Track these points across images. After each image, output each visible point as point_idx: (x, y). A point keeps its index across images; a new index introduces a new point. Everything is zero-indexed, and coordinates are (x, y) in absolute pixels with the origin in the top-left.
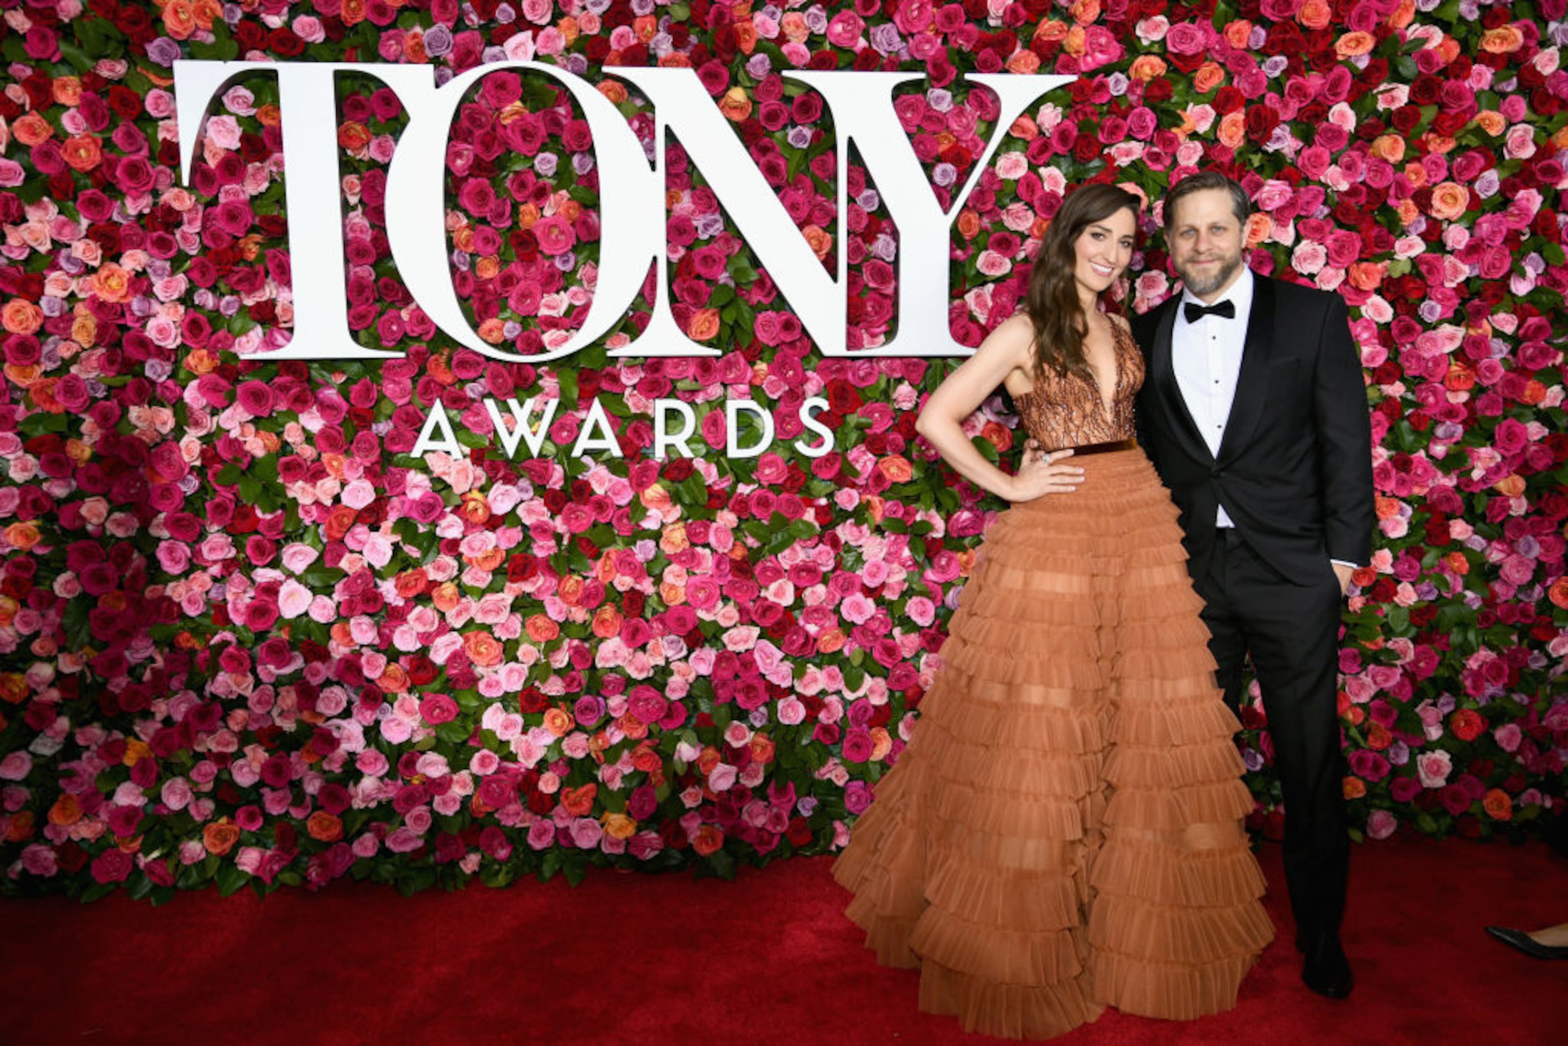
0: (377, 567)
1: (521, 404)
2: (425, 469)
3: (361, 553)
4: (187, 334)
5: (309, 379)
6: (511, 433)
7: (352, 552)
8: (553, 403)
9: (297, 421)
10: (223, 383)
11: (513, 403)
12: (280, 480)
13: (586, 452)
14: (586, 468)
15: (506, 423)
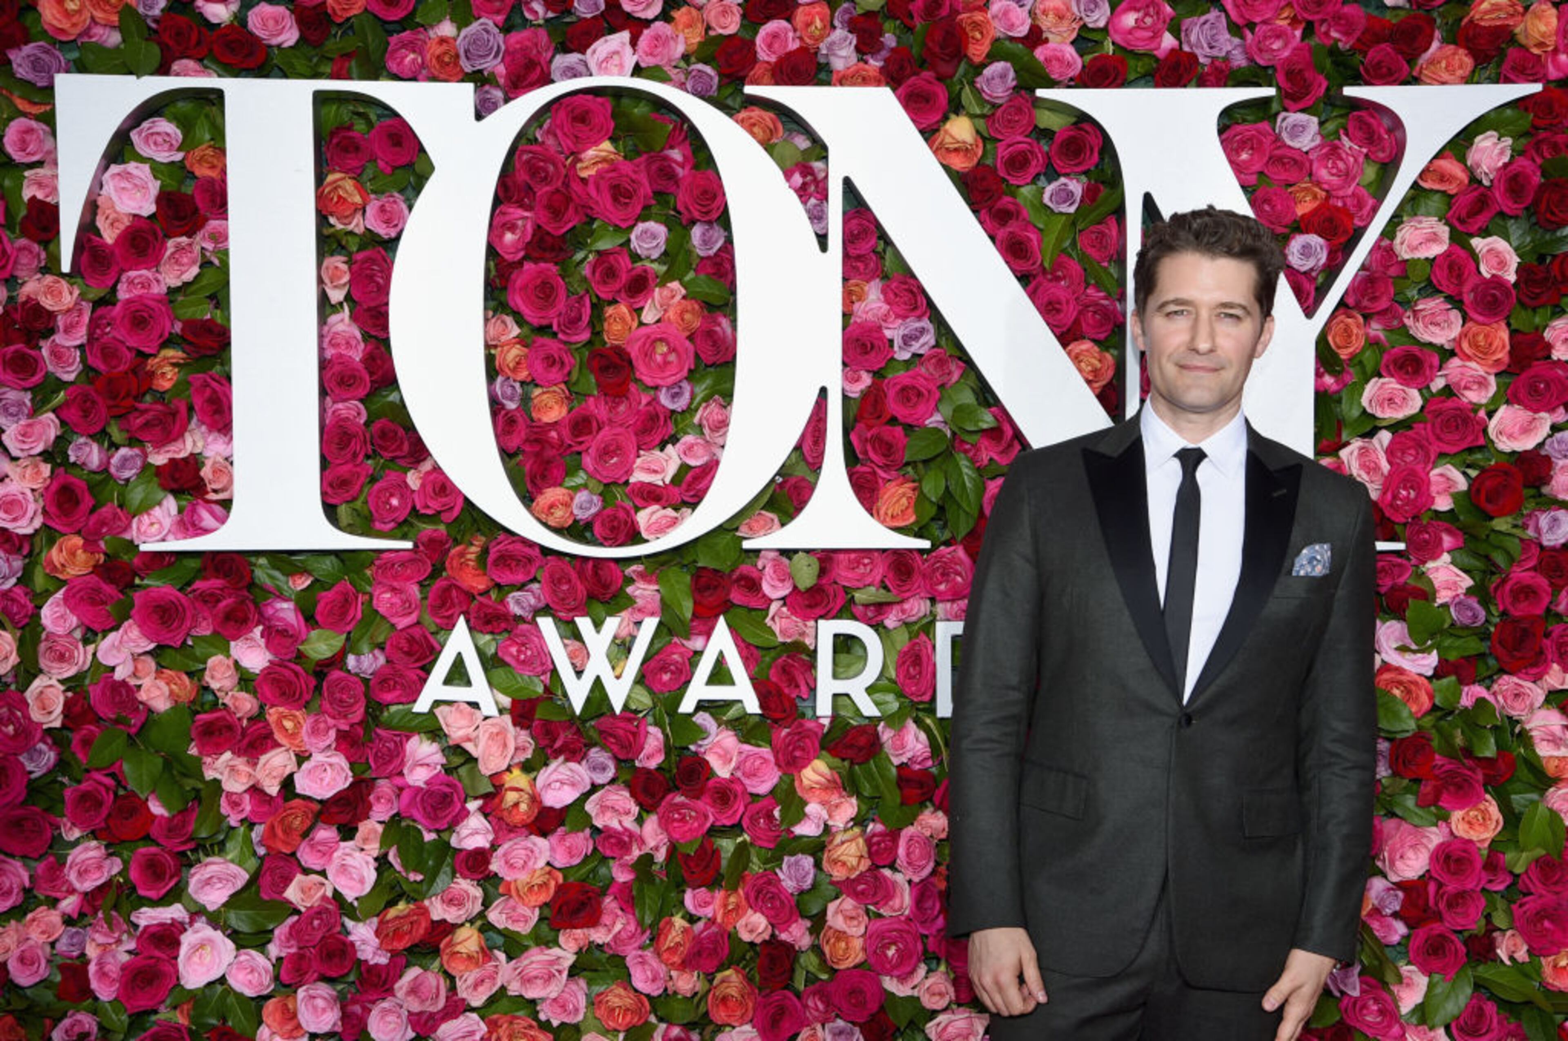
0: (350, 895)
1: (598, 625)
2: (435, 733)
3: (323, 873)
4: (52, 510)
5: (252, 584)
6: (579, 673)
7: (306, 871)
8: (650, 624)
9: (227, 652)
10: (109, 589)
11: (584, 624)
12: (193, 751)
13: (702, 706)
14: (701, 732)
15: (572, 656)
